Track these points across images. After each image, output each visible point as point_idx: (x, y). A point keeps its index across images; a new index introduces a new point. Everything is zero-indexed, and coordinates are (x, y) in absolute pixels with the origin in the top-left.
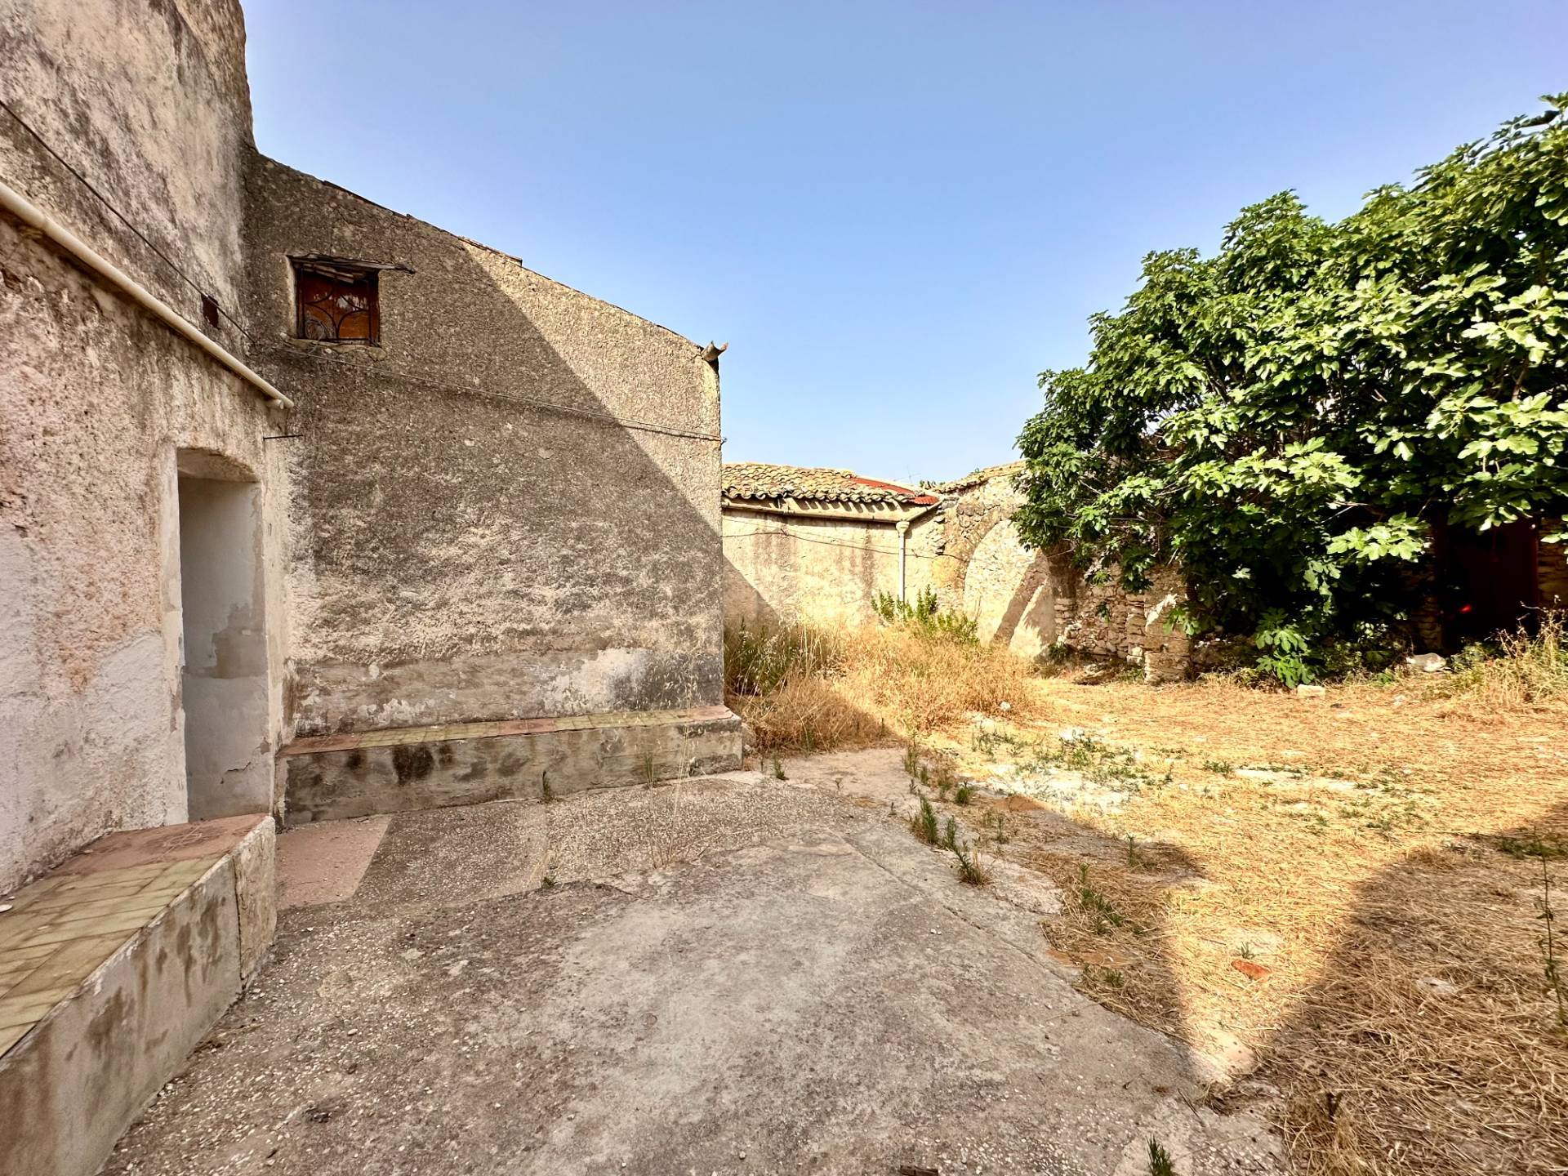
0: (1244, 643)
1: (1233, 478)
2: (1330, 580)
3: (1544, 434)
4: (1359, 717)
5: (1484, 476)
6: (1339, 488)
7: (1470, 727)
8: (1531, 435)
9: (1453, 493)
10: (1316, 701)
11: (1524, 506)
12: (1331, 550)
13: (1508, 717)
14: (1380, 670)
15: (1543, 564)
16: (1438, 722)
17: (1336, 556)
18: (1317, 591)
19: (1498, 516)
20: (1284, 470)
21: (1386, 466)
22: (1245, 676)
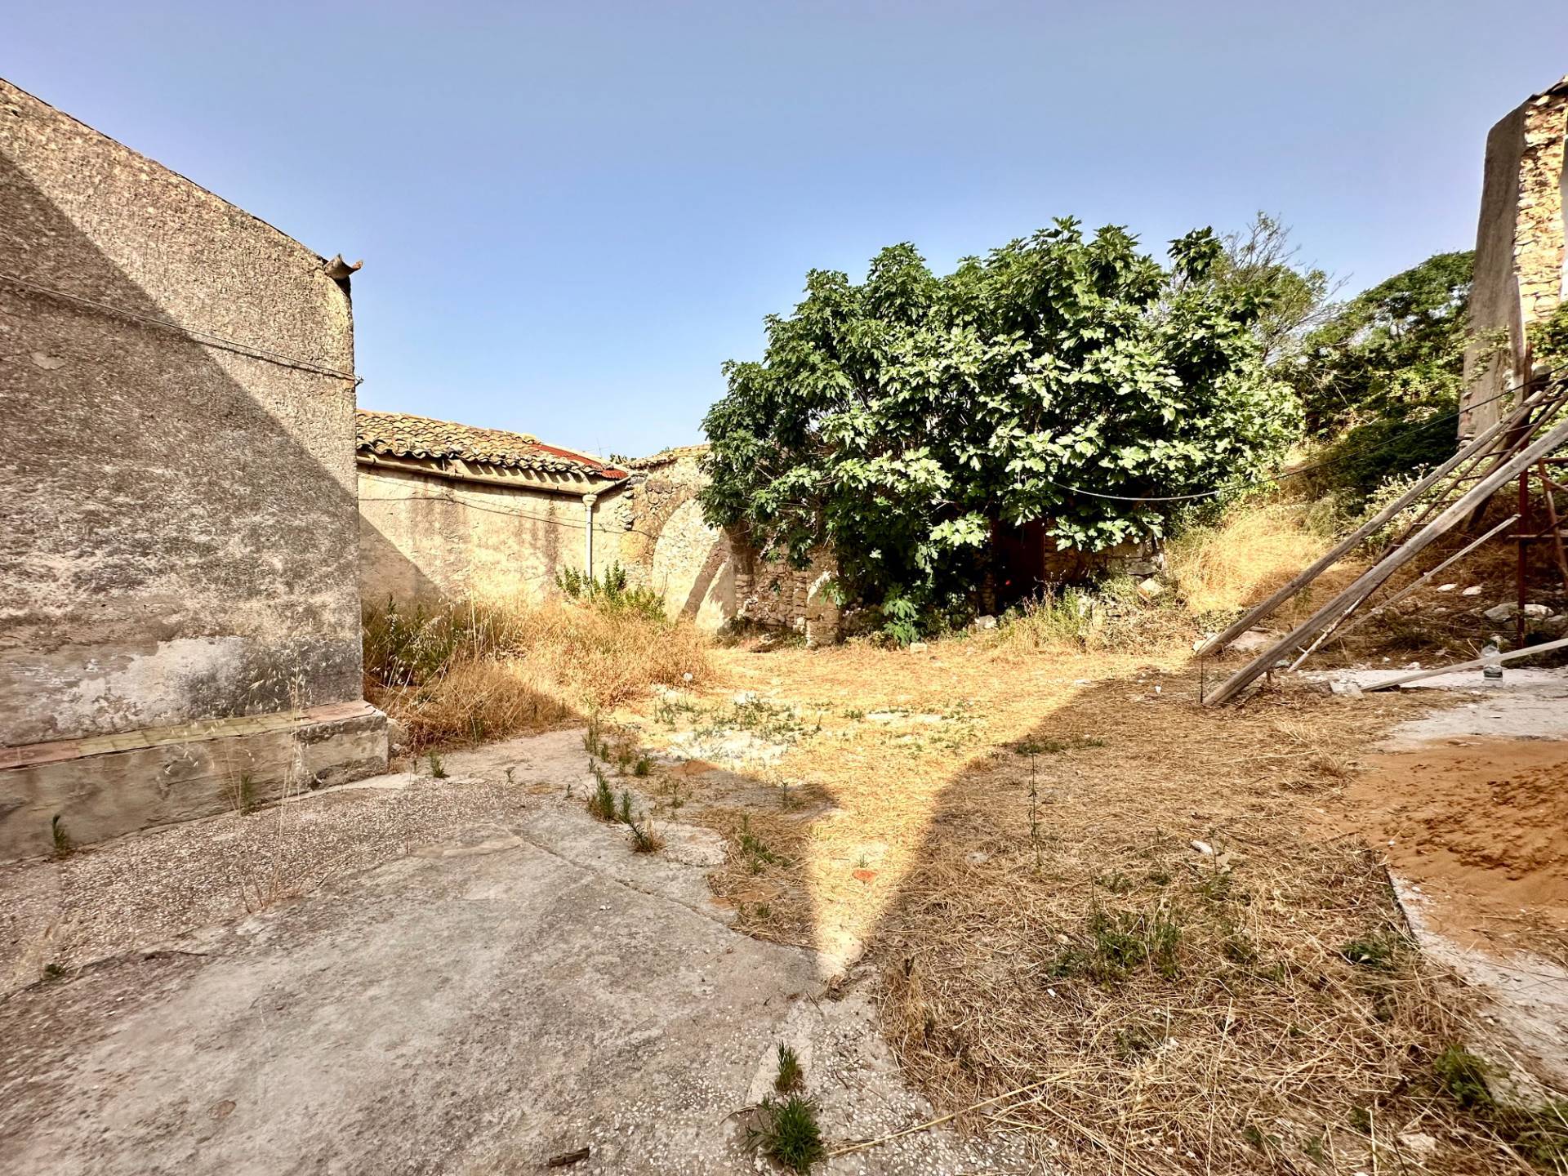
0: (876, 612)
1: (871, 474)
2: (932, 560)
3: (1049, 459)
4: (946, 665)
5: (1018, 486)
6: (938, 488)
7: (1007, 667)
8: (1043, 459)
9: (1003, 497)
10: (922, 655)
11: (1038, 509)
12: (933, 537)
13: (1027, 658)
14: (960, 629)
15: (1047, 551)
16: (990, 665)
17: (936, 542)
18: (924, 569)
19: (1025, 516)
20: (903, 470)
21: (966, 474)
22: (876, 638)
